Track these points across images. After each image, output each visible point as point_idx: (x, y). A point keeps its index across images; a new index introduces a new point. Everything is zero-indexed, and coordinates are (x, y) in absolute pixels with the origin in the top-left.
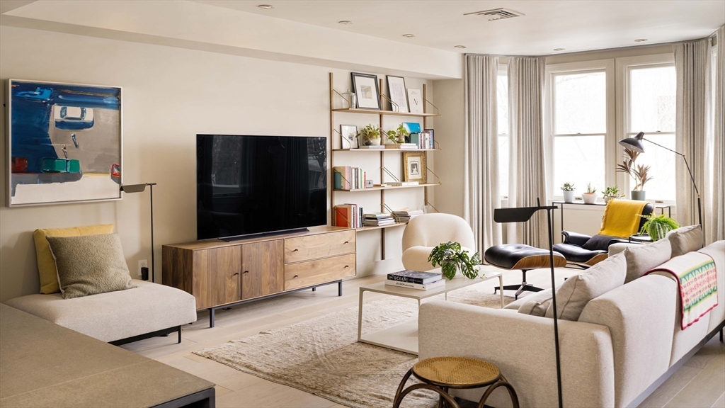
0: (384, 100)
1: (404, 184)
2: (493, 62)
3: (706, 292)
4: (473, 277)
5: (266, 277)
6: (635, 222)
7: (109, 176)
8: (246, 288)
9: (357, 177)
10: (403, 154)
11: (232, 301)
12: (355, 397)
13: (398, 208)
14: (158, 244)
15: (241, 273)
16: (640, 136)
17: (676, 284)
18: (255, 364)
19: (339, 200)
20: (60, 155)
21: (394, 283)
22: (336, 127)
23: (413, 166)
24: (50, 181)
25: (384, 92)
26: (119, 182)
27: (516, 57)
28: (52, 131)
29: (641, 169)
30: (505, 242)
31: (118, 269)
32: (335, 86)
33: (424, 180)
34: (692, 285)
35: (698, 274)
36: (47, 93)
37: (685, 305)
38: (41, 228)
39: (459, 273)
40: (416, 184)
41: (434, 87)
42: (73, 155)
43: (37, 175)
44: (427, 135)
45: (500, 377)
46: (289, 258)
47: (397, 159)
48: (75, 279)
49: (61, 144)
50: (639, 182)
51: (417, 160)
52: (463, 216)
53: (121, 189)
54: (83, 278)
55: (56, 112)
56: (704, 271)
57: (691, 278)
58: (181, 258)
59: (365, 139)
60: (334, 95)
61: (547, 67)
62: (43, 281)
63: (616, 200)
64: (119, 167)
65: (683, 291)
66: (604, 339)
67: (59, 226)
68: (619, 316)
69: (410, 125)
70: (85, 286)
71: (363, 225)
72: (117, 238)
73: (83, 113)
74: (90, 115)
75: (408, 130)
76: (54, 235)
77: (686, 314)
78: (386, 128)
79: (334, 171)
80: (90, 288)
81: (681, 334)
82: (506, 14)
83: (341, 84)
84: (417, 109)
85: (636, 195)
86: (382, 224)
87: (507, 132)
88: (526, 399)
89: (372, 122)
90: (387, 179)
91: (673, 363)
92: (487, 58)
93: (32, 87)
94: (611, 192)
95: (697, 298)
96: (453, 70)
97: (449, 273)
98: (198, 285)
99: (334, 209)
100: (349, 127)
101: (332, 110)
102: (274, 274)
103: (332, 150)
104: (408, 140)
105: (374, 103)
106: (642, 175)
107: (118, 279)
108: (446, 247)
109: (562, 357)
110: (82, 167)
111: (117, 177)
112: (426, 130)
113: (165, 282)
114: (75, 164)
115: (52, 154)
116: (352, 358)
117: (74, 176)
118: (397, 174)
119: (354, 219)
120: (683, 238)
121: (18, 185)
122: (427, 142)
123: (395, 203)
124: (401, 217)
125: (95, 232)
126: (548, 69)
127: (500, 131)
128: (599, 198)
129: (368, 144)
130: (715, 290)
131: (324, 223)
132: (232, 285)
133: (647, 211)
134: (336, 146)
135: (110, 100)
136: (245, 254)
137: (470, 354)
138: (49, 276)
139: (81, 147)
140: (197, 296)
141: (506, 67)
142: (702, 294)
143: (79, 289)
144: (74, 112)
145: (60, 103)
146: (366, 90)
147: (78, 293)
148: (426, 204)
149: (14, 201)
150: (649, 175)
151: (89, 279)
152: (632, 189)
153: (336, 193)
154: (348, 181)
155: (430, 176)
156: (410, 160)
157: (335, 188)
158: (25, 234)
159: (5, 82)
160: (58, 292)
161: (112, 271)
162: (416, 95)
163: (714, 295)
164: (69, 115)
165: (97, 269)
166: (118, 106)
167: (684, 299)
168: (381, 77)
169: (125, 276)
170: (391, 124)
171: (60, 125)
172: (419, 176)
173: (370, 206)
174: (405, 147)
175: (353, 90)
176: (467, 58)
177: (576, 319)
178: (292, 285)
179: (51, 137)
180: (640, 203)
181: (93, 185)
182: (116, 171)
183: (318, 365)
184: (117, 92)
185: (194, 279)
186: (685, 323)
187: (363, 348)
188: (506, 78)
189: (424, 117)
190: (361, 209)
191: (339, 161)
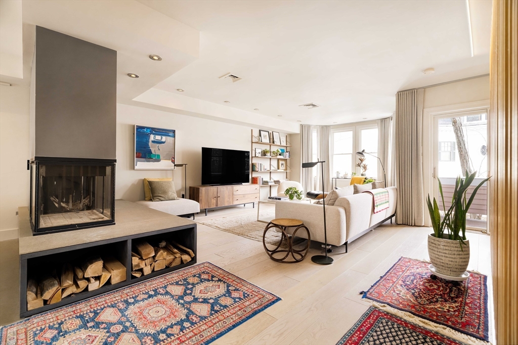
0: (271, 140)
1: (278, 170)
2: (311, 128)
3: (384, 202)
4: (300, 199)
5: (226, 199)
6: (363, 182)
7: (171, 161)
8: (219, 203)
9: (261, 167)
10: (278, 160)
11: (213, 206)
12: (253, 236)
13: (276, 179)
14: (188, 186)
15: (217, 197)
16: (363, 151)
17: (372, 197)
18: (219, 226)
19: (255, 175)
20: (153, 153)
21: (271, 200)
22: (254, 149)
23: (282, 164)
24: (149, 162)
25: (271, 137)
26: (174, 163)
27: (320, 126)
28: (150, 144)
29: (364, 165)
30: (315, 190)
31: (173, 193)
32: (253, 134)
33: (286, 169)
34: (379, 198)
35: (381, 195)
36: (149, 130)
37: (375, 205)
38: (146, 178)
39: (295, 198)
40: (283, 171)
41: (290, 136)
42: (158, 153)
43: (144, 159)
44: (287, 153)
45: (303, 224)
46: (235, 193)
47: (276, 161)
48: (157, 195)
49: (153, 148)
50: (364, 170)
51: (284, 162)
52: (300, 182)
53: (175, 166)
54: (160, 195)
55: (152, 137)
56: (384, 194)
57: (378, 195)
58: (195, 191)
59: (264, 153)
60: (253, 137)
61: (331, 130)
62: (146, 196)
63: (355, 177)
64: (174, 158)
65: (375, 199)
66: (342, 211)
67: (153, 177)
68: (348, 203)
69: (281, 150)
70: (160, 198)
71: (263, 184)
72: (173, 182)
73: (162, 138)
74: (164, 139)
75: (280, 151)
76: (150, 180)
77: (376, 208)
78: (272, 150)
79: (252, 164)
80: (162, 199)
81: (374, 215)
82: (314, 106)
83: (256, 133)
84: (284, 144)
85: (362, 175)
86: (270, 184)
87: (316, 153)
88: (313, 234)
89: (267, 148)
90: (272, 168)
91: (371, 226)
92: (309, 126)
93: (143, 128)
94: (354, 174)
95: (381, 203)
96: (297, 130)
97: (291, 197)
98: (201, 200)
99: (252, 178)
100: (259, 149)
101: (252, 143)
102: (229, 199)
103: (252, 157)
104: (280, 155)
105: (268, 141)
106: (365, 167)
107: (172, 196)
108: (291, 189)
109: (326, 217)
110: (161, 157)
111: (173, 162)
112: (287, 152)
113: (190, 199)
114: (159, 156)
115: (150, 152)
116: (254, 225)
117: (158, 160)
118: (276, 167)
119: (260, 182)
120: (377, 184)
121: (138, 162)
122: (287, 156)
123: (275, 177)
124: (277, 182)
125: (166, 180)
126: (332, 131)
127: (313, 152)
128: (349, 176)
129: (265, 155)
130: (388, 202)
131: (249, 182)
132: (214, 201)
133: (366, 179)
134: (254, 155)
135: (171, 134)
136: (219, 190)
137: (293, 218)
138: (148, 194)
139: (161, 150)
140: (201, 204)
141: (316, 129)
142: (383, 202)
143: (158, 199)
144: (158, 138)
145: (153, 134)
146: (265, 136)
147: (158, 200)
148: (287, 178)
149: (136, 167)
150: (368, 167)
151: (162, 195)
152: (361, 173)
153: (253, 172)
154: (257, 168)
155: (288, 168)
156: (281, 162)
157: (253, 170)
158: (141, 180)
159: (134, 126)
160: (151, 200)
161: (170, 193)
162: (283, 139)
163: (388, 203)
164: (156, 139)
165: (165, 192)
166: (174, 137)
167: (375, 202)
168: (270, 132)
169: (175, 195)
170: (274, 149)
171: (153, 142)
172: (284, 168)
173: (266, 178)
174: (279, 157)
175: (260, 136)
176: (302, 126)
177: (333, 205)
178: (236, 203)
179: (150, 146)
180: (364, 177)
181: (165, 164)
182: (173, 159)
183: (242, 227)
184: (174, 132)
185: (200, 198)
186: (375, 211)
187: (259, 222)
188: (316, 134)
189: (286, 147)
190: (262, 179)
191: (255, 161)
